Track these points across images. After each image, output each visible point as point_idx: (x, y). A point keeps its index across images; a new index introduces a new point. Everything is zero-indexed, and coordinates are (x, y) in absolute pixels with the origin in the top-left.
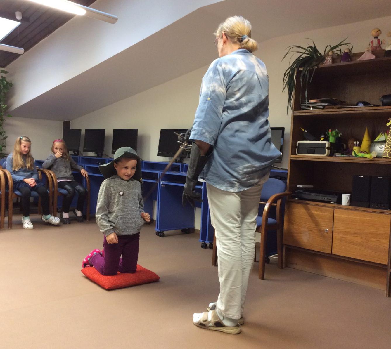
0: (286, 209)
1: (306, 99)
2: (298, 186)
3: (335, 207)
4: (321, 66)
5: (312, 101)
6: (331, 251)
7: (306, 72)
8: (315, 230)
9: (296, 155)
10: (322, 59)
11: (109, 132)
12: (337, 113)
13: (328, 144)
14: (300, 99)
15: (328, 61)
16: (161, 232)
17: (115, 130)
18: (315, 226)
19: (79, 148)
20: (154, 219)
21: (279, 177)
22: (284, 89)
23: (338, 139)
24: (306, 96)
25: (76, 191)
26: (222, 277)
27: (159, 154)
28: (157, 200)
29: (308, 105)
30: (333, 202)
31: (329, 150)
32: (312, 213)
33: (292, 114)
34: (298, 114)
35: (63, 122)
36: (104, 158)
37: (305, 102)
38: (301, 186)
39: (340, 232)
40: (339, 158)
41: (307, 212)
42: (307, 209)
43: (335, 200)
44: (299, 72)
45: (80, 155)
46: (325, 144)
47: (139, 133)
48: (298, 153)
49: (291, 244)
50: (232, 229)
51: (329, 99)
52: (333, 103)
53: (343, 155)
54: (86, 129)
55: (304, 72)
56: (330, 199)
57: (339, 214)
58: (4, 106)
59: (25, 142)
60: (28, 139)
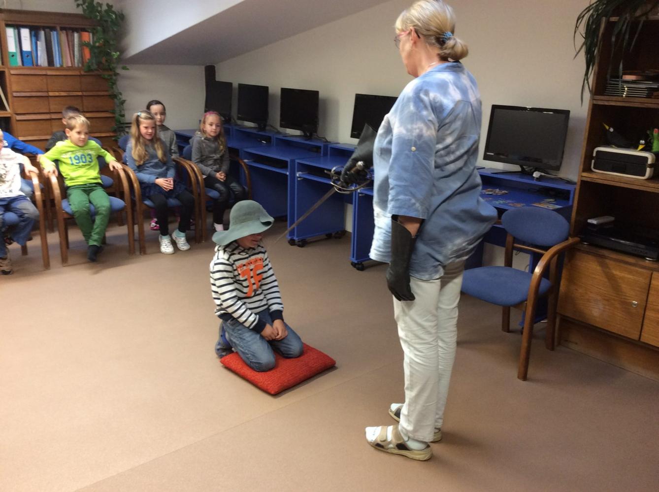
0: (566, 260)
2: (590, 221)
6: (638, 336)
7: (625, 27)
8: (614, 300)
9: (592, 172)
11: (275, 92)
13: (652, 158)
14: (609, 75)
17: (284, 91)
18: (615, 295)
19: (230, 114)
27: (354, 134)
30: (649, 257)
31: (653, 170)
32: (613, 274)
33: (590, 101)
34: (601, 103)
35: (203, 68)
41: (604, 271)
42: (603, 265)
45: (233, 123)
46: (646, 159)
48: (594, 168)
49: (569, 315)
54: (239, 84)
55: (621, 26)
56: (646, 253)
58: (116, 55)
59: (145, 121)
60: (149, 116)
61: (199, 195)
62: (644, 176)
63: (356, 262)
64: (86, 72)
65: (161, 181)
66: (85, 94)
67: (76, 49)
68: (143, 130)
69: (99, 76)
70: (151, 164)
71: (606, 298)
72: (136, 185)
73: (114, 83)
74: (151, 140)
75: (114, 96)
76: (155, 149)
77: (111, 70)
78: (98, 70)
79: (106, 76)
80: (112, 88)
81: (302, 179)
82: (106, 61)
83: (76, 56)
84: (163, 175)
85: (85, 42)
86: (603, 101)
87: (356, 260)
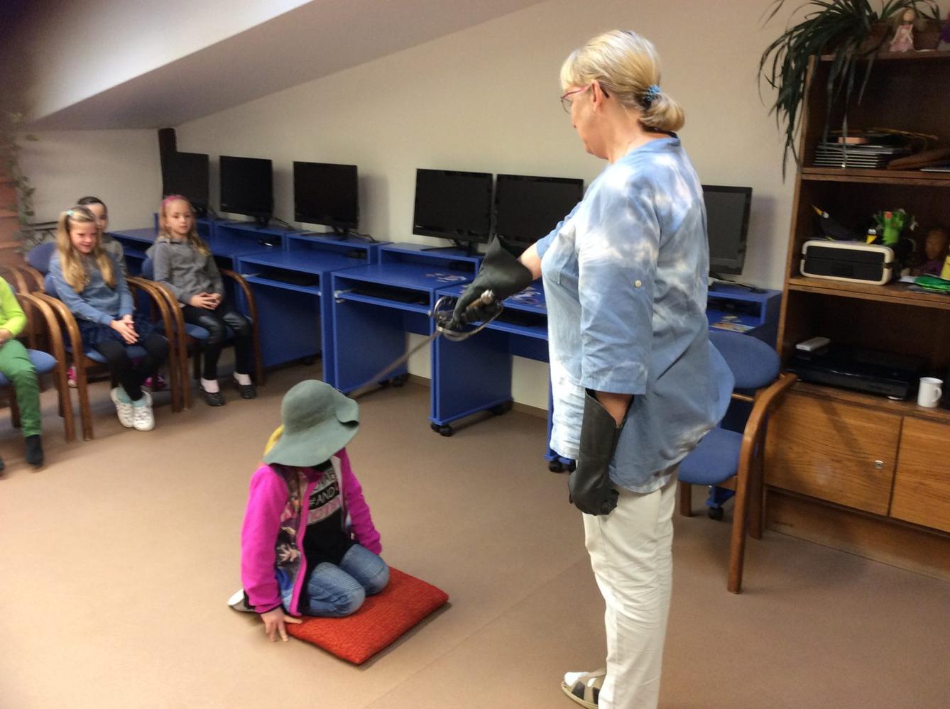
3: (902, 413)
7: (845, 70)
8: (848, 460)
9: (802, 277)
13: (891, 255)
16: (446, 424)
18: (848, 453)
20: (409, 372)
30: (894, 396)
31: (890, 269)
32: (844, 422)
33: (797, 175)
34: (813, 178)
35: (157, 132)
36: (274, 230)
39: (916, 472)
41: (831, 420)
42: (831, 412)
43: (902, 391)
44: (823, 68)
45: (212, 218)
46: (882, 255)
48: (806, 271)
54: (221, 157)
56: (889, 390)
57: (916, 432)
58: (16, 117)
59: (80, 224)
60: (86, 216)
61: (176, 334)
62: (879, 279)
63: (440, 423)
68: (77, 239)
70: (94, 292)
71: (835, 458)
72: (72, 328)
74: (92, 255)
76: (97, 267)
77: (7, 141)
81: (342, 300)
86: (817, 175)
87: (441, 420)
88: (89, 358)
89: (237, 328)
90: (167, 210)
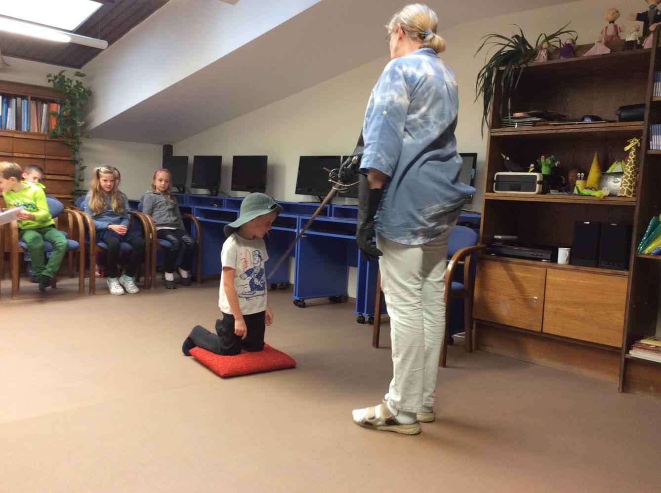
0: (477, 268)
1: (509, 112)
2: (496, 237)
3: (547, 267)
4: (530, 64)
5: (517, 115)
6: (541, 328)
7: (510, 73)
8: (519, 298)
9: (494, 192)
10: (533, 53)
11: (228, 160)
12: (554, 132)
13: (540, 177)
14: (501, 112)
15: (542, 57)
16: (301, 301)
17: (235, 158)
18: (519, 294)
19: (185, 184)
20: (290, 282)
21: (468, 224)
22: (477, 97)
23: (554, 169)
24: (509, 107)
25: (183, 243)
26: (397, 357)
27: (297, 192)
28: (294, 256)
29: (512, 120)
30: (545, 259)
31: (541, 185)
32: (515, 275)
33: (488, 133)
34: (496, 134)
35: (162, 146)
36: (220, 196)
37: (508, 116)
38: (500, 237)
39: (555, 302)
40: (554, 196)
41: (509, 274)
42: (508, 269)
43: (549, 256)
44: (500, 73)
45: (187, 193)
46: (535, 177)
47: (270, 161)
48: (496, 189)
49: (483, 318)
50: (413, 291)
51: (542, 111)
52: (548, 118)
53: (561, 193)
54: (195, 156)
55: (507, 72)
56: (542, 256)
57: (554, 277)
58: (80, 124)
59: (105, 175)
60: (109, 170)
62: (535, 191)
63: (298, 299)
64: (50, 138)
65: (115, 227)
66: (48, 157)
67: (44, 118)
68: (103, 184)
69: (62, 142)
71: (512, 298)
72: (91, 229)
73: (76, 150)
74: (110, 193)
75: (75, 162)
77: (74, 138)
78: (62, 137)
79: (70, 144)
80: (75, 154)
82: (71, 129)
83: (42, 124)
84: (118, 222)
85: (53, 111)
86: (499, 132)
88: (99, 246)
89: (189, 244)
90: (157, 176)
